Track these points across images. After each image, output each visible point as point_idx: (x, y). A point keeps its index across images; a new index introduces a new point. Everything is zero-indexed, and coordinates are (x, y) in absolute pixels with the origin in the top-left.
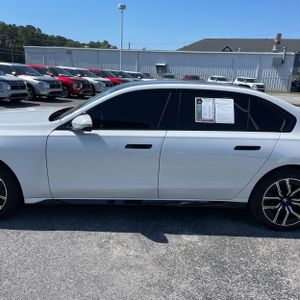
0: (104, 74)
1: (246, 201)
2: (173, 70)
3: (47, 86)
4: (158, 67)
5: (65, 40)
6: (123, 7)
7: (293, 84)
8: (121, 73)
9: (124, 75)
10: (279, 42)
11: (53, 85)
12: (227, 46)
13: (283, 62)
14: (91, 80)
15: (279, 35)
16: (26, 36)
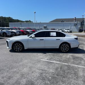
0: (31, 29)
1: (58, 48)
2: (48, 27)
3: (19, 32)
4: (44, 27)
5: (19, 20)
6: (35, 13)
7: (80, 30)
8: (35, 29)
9: (36, 29)
10: (76, 19)
11: (20, 32)
12: (62, 21)
13: (76, 24)
14: (28, 31)
15: (75, 18)
16: (8, 20)
